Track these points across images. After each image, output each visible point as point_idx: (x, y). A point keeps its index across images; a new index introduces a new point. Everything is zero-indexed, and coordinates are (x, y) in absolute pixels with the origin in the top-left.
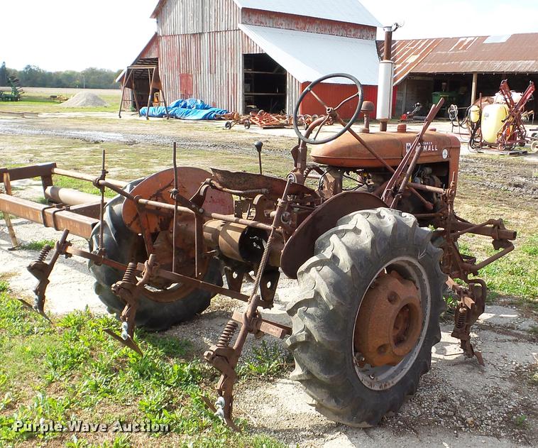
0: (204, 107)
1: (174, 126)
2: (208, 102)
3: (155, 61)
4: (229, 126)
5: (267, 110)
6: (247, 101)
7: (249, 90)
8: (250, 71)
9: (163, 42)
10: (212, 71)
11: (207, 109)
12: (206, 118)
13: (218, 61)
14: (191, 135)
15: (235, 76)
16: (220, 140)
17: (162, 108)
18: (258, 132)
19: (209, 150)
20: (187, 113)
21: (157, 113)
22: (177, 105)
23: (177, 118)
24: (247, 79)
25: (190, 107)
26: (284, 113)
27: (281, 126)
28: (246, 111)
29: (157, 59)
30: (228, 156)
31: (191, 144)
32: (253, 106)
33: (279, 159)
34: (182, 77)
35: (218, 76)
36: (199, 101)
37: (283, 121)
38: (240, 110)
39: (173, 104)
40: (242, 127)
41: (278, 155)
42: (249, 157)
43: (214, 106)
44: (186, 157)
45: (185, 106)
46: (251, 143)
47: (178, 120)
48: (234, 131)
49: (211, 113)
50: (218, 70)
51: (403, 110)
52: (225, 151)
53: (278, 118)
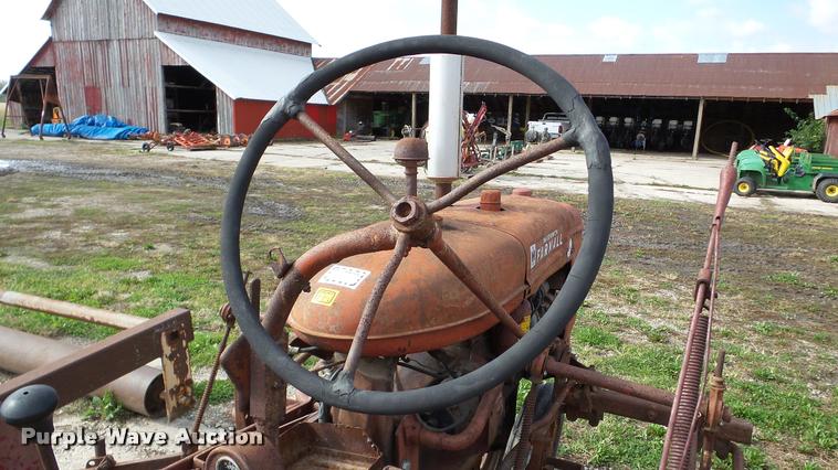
0: (116, 124)
1: (75, 148)
2: (122, 118)
3: (51, 71)
4: (147, 147)
5: (195, 129)
6: (170, 119)
7: (172, 106)
8: (172, 85)
9: (60, 49)
10: (125, 84)
11: (121, 126)
12: (118, 138)
13: (132, 73)
14: (97, 159)
15: (154, 90)
16: (133, 165)
17: (61, 126)
18: (185, 155)
19: (117, 180)
20: (95, 132)
21: (54, 132)
22: (83, 122)
23: (81, 137)
24: (169, 94)
25: (98, 125)
26: (215, 132)
27: (213, 148)
28: (170, 130)
29: (53, 68)
30: (142, 190)
31: (94, 171)
32: (178, 124)
33: (212, 191)
34: (87, 89)
35: (132, 91)
36: (110, 118)
37: (215, 142)
38: (162, 127)
39: (77, 120)
40: (164, 150)
41: (210, 185)
42: (170, 190)
43: (130, 123)
44: (80, 193)
45: (92, 124)
46: (174, 169)
47: (82, 140)
48: (153, 154)
49: (125, 132)
50: (133, 83)
51: (344, 129)
52: (139, 181)
53: (207, 138)
